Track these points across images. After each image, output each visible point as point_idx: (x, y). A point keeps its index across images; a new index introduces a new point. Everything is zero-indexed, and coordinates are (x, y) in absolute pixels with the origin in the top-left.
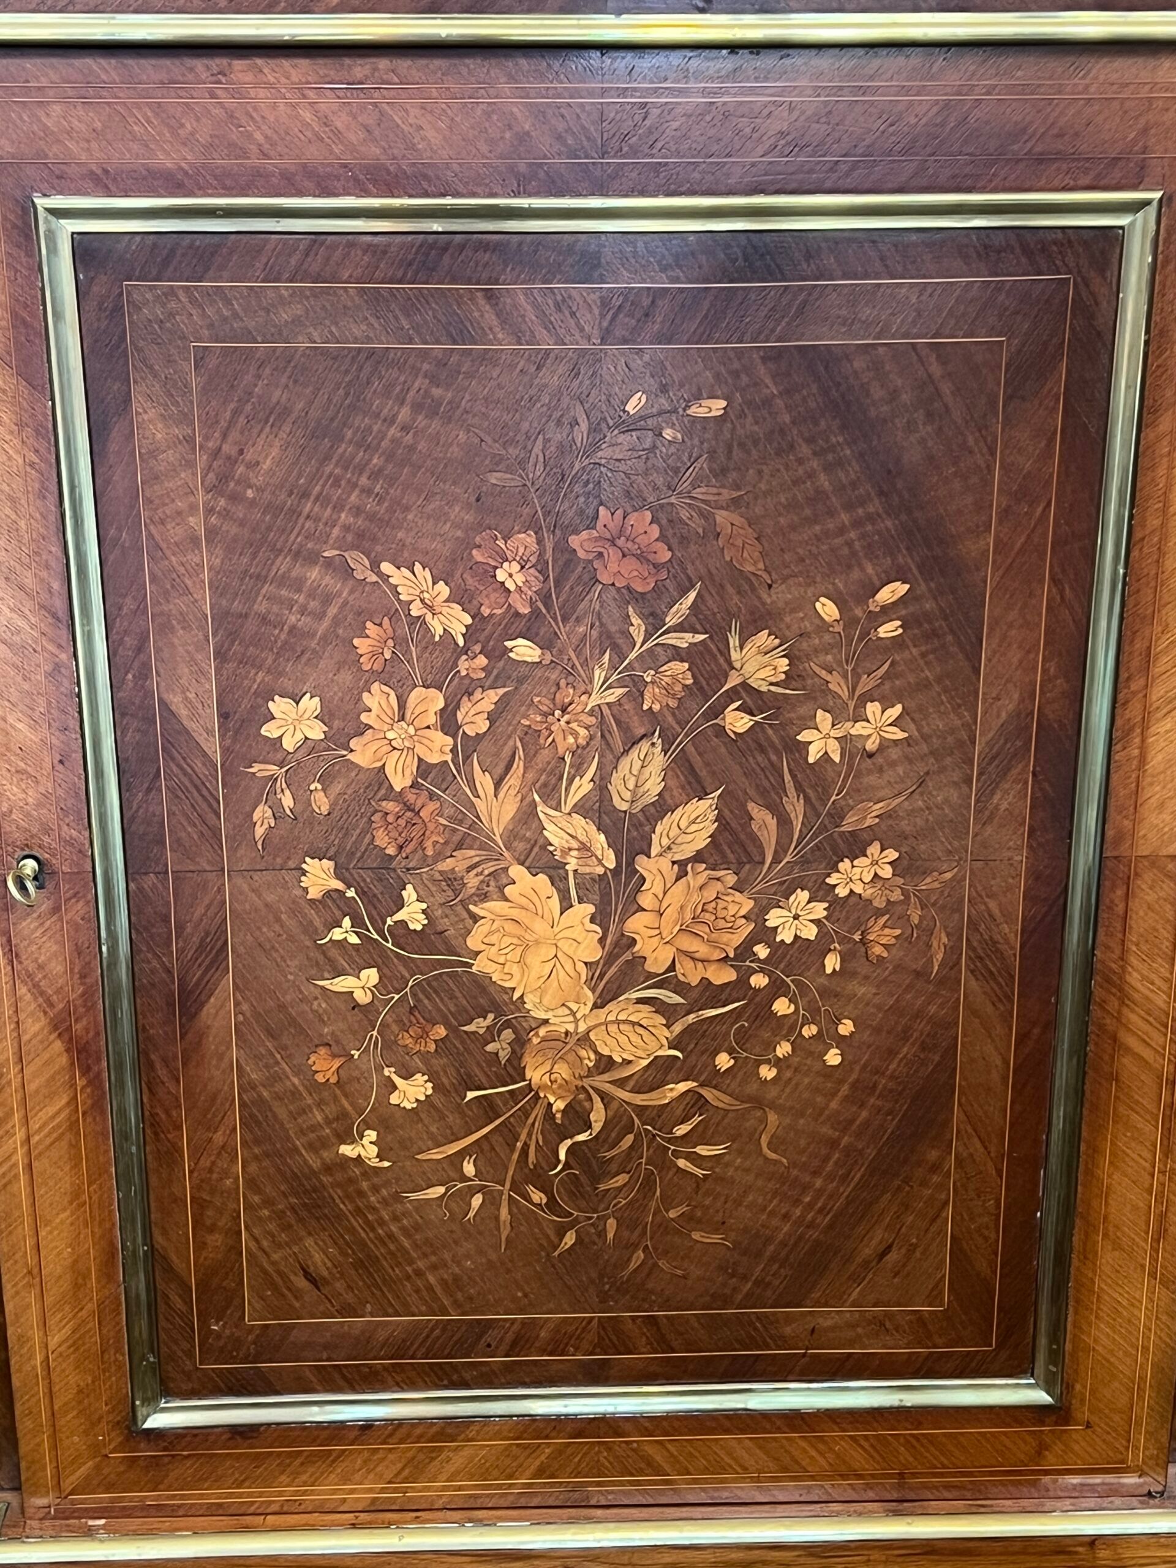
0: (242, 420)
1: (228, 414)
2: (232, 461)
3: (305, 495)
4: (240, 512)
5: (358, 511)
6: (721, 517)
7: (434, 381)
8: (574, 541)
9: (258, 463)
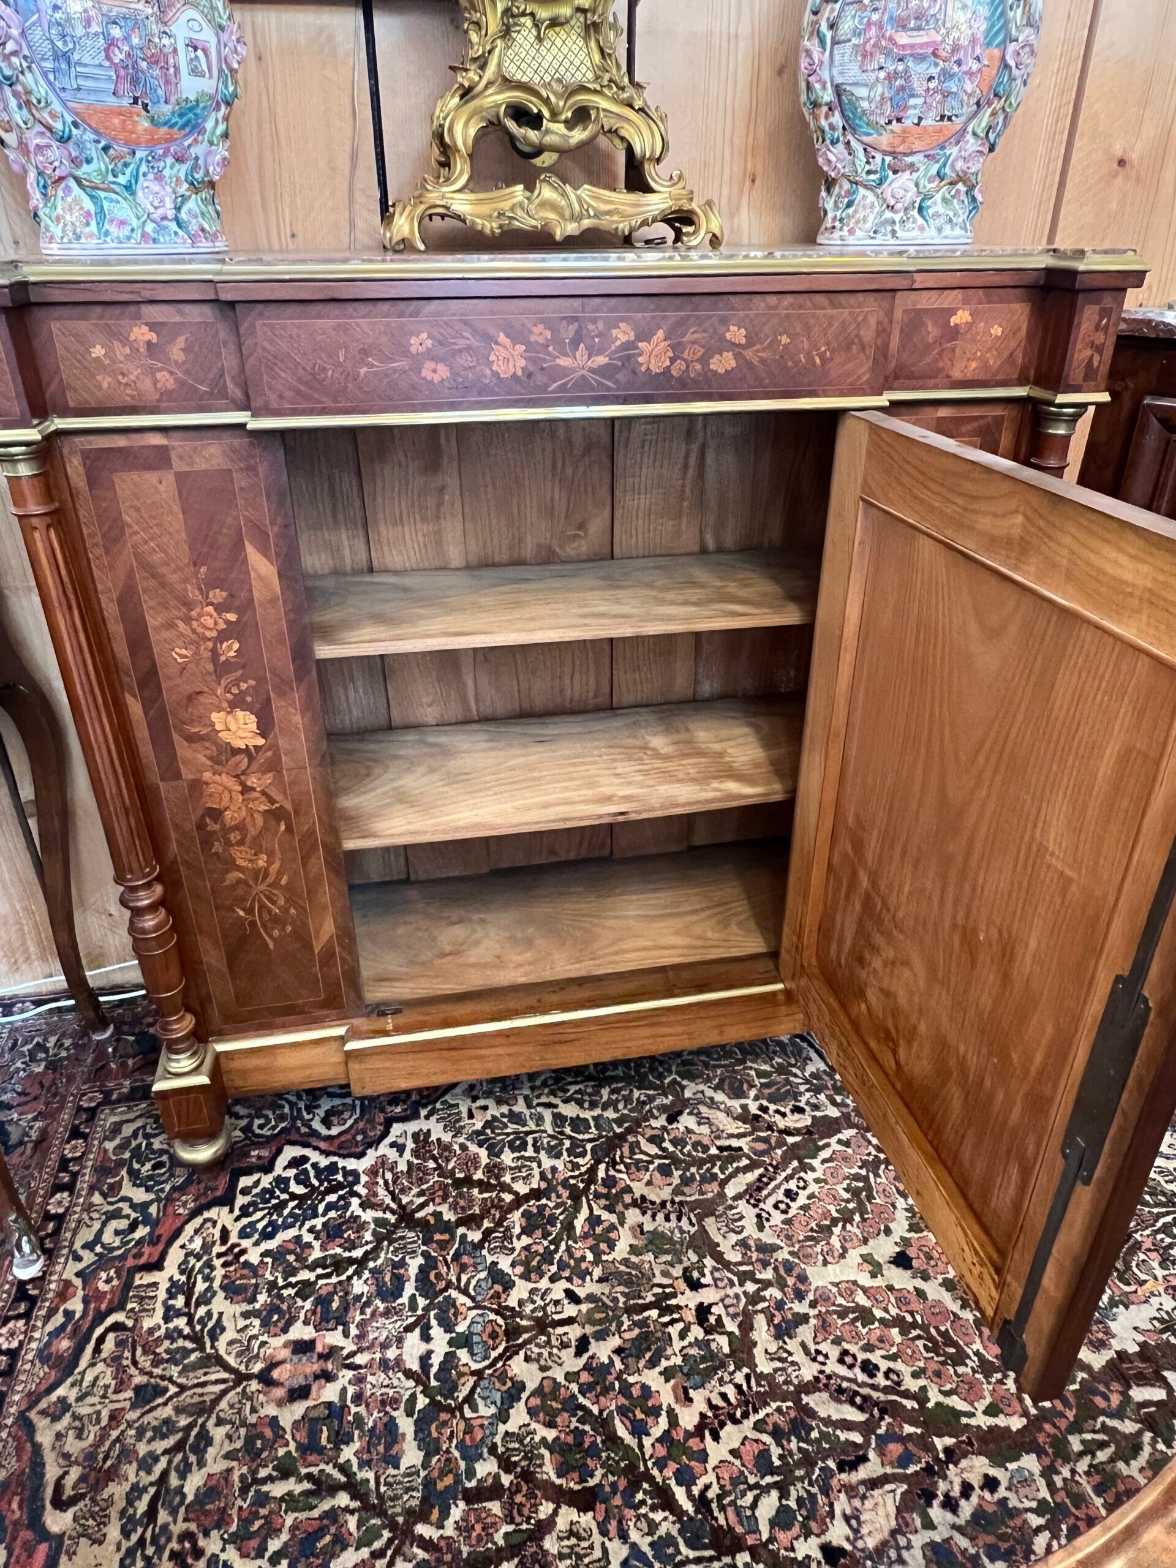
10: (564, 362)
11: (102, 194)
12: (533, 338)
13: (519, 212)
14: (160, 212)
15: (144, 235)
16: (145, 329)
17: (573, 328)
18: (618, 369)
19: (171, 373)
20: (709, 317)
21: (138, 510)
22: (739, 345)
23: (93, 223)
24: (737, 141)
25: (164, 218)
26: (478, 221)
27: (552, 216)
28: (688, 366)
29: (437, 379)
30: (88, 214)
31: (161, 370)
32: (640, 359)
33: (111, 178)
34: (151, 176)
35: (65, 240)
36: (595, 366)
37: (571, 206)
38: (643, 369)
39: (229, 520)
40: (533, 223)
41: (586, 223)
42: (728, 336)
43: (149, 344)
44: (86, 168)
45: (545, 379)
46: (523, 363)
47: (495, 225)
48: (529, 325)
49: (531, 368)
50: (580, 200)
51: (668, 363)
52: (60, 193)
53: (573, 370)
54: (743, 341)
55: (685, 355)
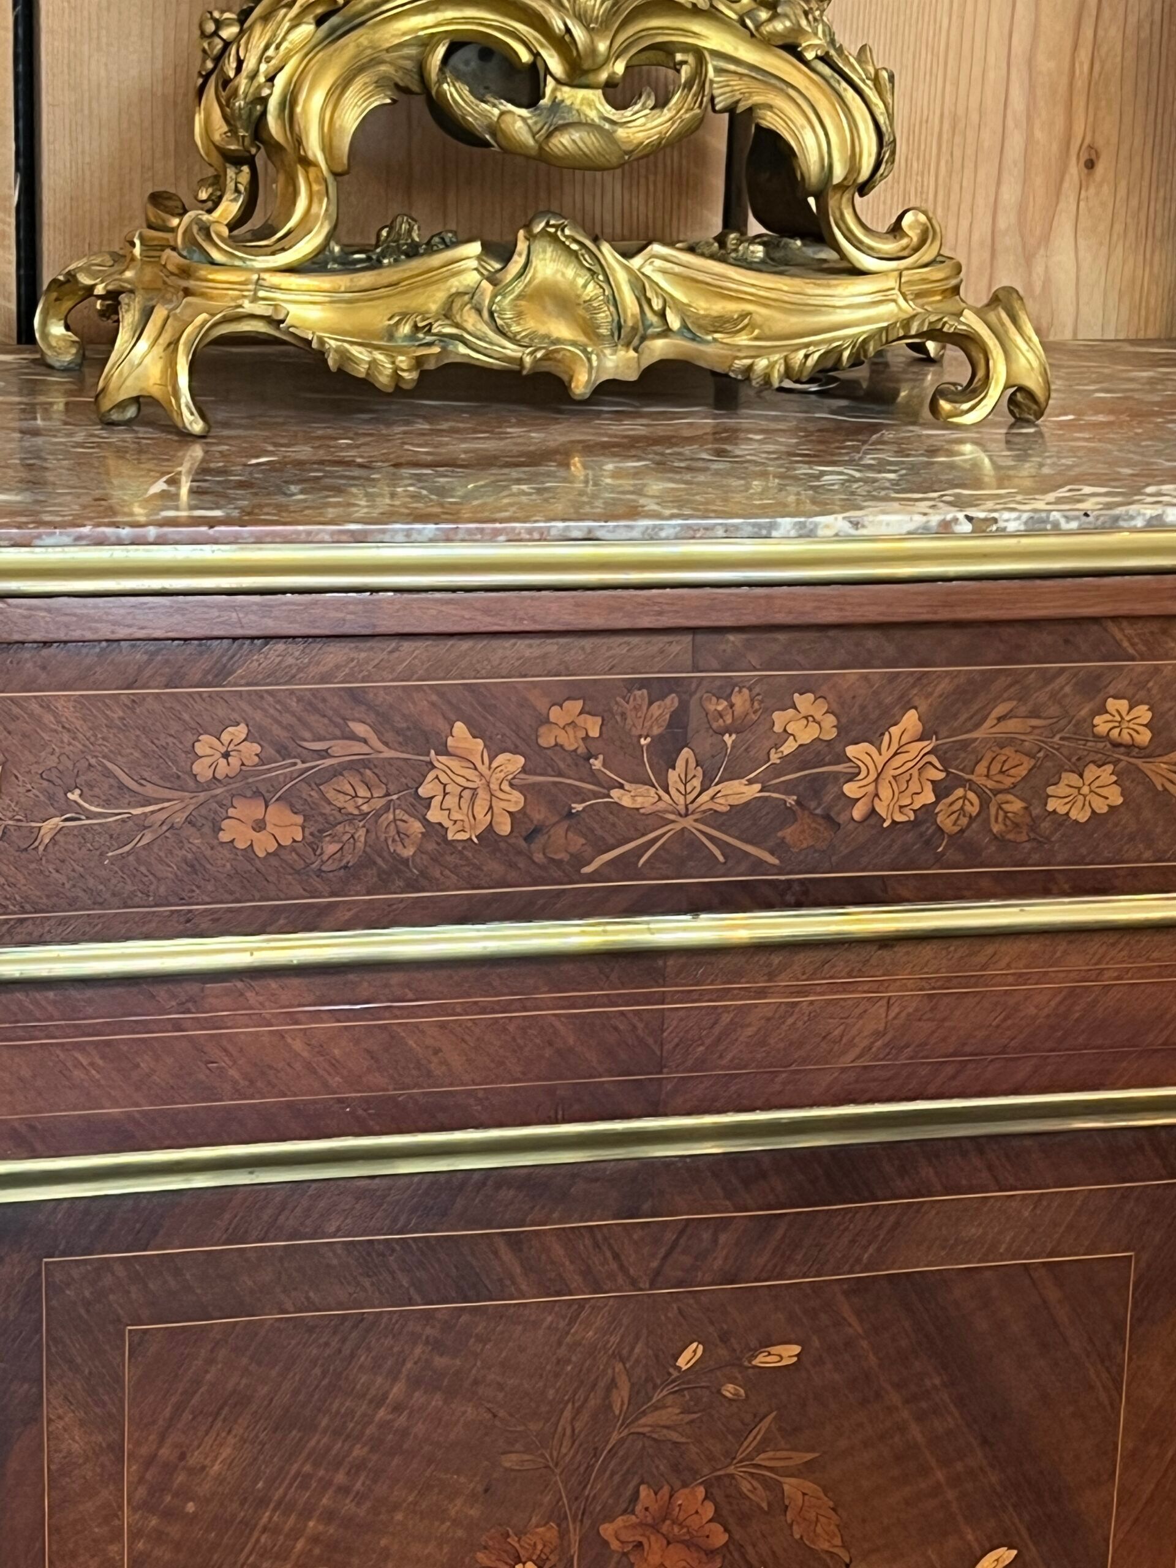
0: (187, 1416)
1: (167, 1412)
2: (169, 1469)
3: (262, 1502)
4: (174, 1531)
5: (329, 1516)
6: (790, 1485)
7: (437, 1346)
8: (607, 1530)
9: (203, 1468)
10: (631, 797)
12: (547, 739)
13: (470, 320)
17: (664, 708)
18: (787, 815)
20: (1047, 678)
22: (1130, 748)
24: (1045, 64)
26: (360, 353)
27: (561, 330)
28: (984, 804)
29: (264, 845)
32: (850, 789)
36: (722, 805)
37: (614, 301)
38: (858, 813)
40: (511, 350)
41: (659, 348)
42: (1102, 725)
45: (578, 842)
46: (515, 800)
47: (402, 361)
48: (541, 704)
49: (538, 815)
50: (640, 286)
51: (929, 797)
53: (659, 819)
54: (1144, 737)
55: (978, 777)
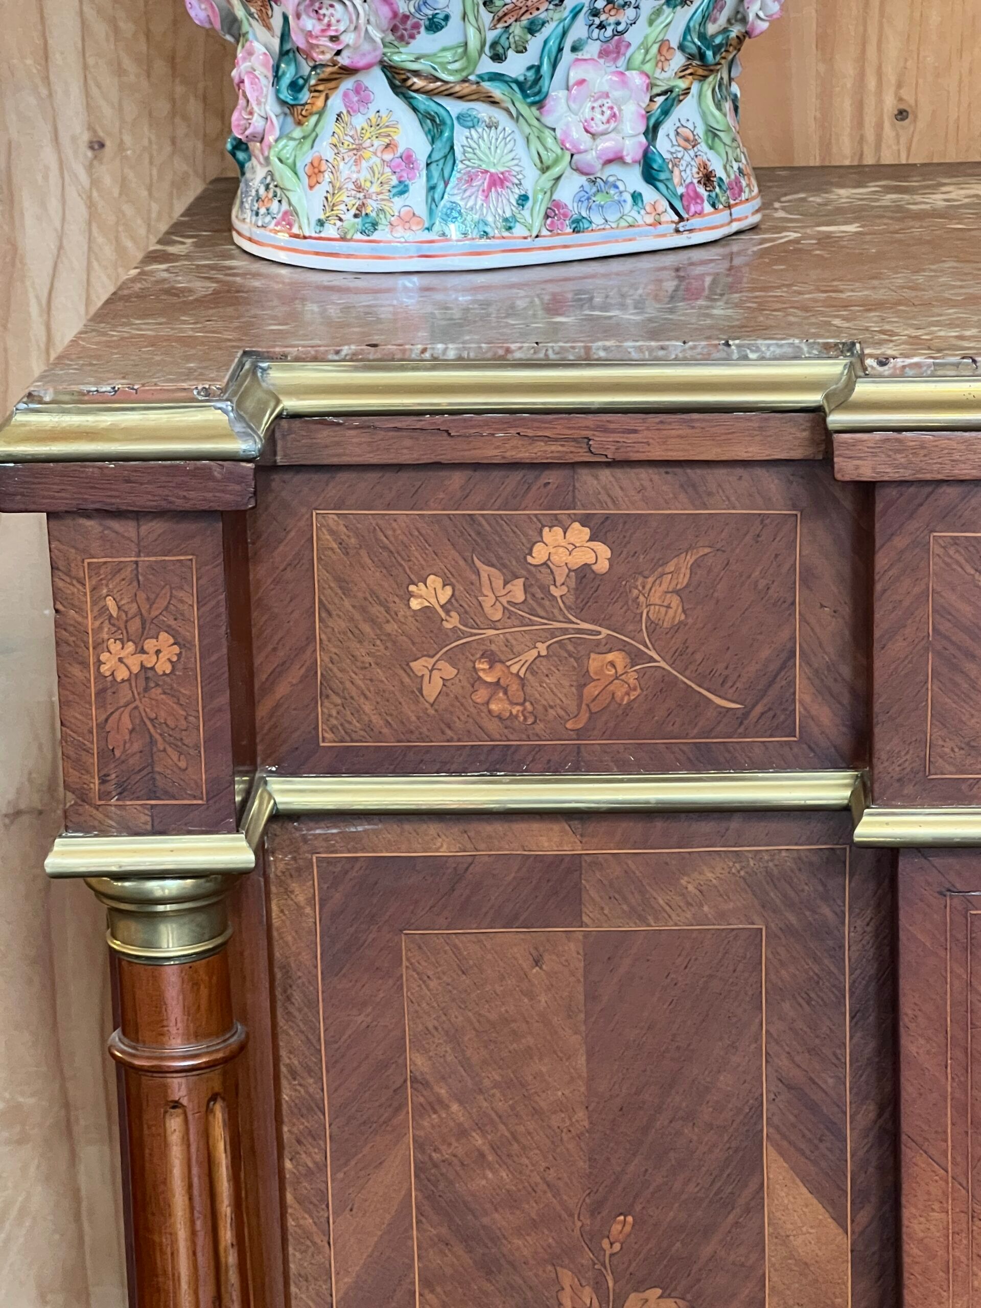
11: (454, 107)
14: (606, 144)
15: (553, 212)
16: (579, 533)
19: (635, 657)
21: (454, 1037)
23: (418, 186)
25: (617, 159)
30: (408, 158)
31: (609, 646)
33: (487, 66)
34: (592, 49)
35: (330, 231)
39: (725, 1080)
43: (584, 573)
44: (424, 42)
52: (336, 103)
